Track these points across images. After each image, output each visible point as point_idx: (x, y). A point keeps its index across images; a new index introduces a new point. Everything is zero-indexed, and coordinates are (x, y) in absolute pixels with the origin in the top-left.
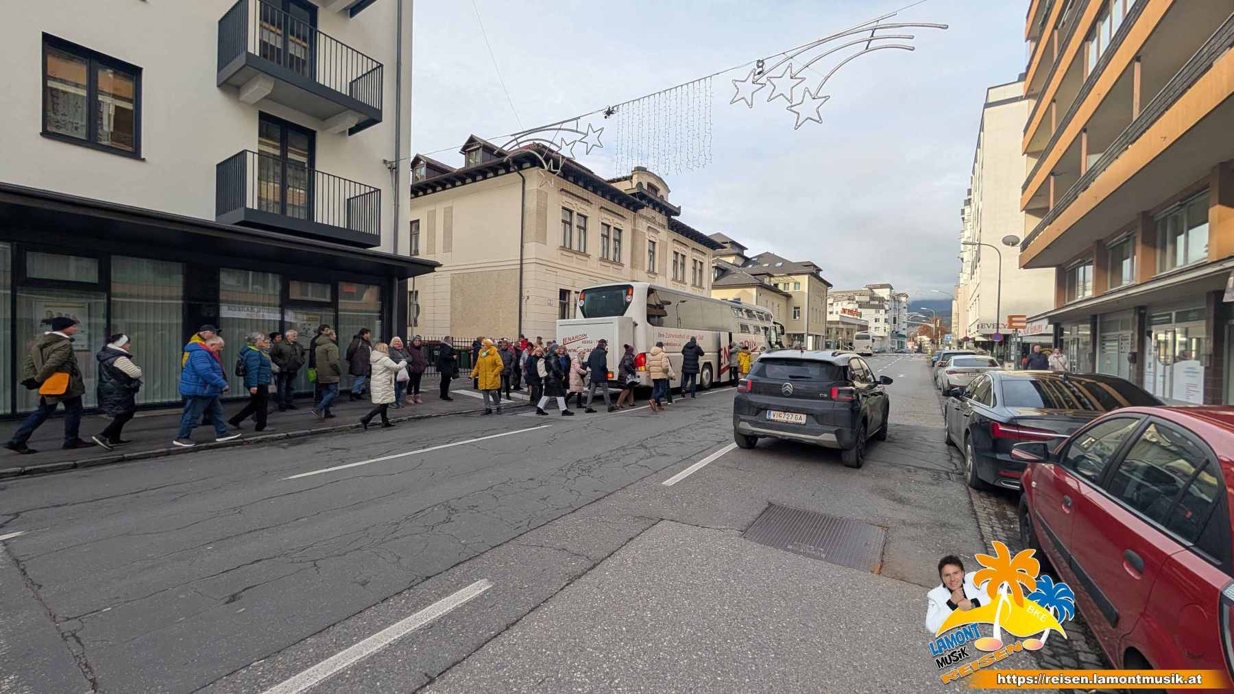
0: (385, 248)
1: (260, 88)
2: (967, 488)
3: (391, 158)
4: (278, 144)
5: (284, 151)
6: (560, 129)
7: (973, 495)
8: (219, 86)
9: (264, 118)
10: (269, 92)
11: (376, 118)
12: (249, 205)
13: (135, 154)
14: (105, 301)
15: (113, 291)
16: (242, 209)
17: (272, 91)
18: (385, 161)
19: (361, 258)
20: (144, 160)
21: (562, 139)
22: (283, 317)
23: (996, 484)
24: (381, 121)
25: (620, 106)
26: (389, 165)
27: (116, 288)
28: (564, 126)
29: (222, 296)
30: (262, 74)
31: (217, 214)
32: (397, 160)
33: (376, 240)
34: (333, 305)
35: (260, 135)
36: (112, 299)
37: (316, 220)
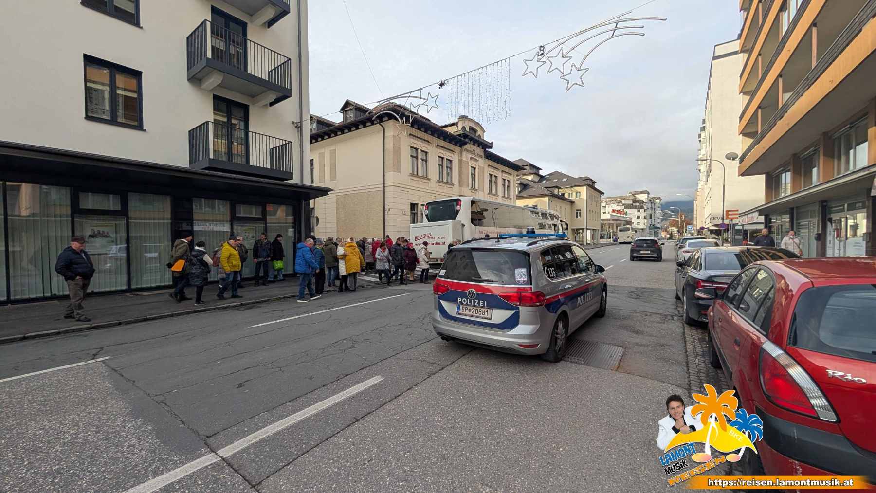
0: (295, 180)
1: (214, 80)
2: (683, 325)
3: (297, 120)
4: (226, 115)
5: (229, 119)
6: (409, 97)
7: (686, 328)
8: (188, 80)
9: (216, 98)
10: (220, 82)
11: (288, 95)
12: (210, 157)
13: (140, 127)
14: (126, 222)
15: (130, 216)
16: (207, 159)
17: (222, 81)
18: (293, 122)
19: (281, 187)
20: (145, 130)
21: (411, 104)
22: (232, 228)
23: (700, 320)
24: (290, 97)
25: (449, 80)
26: (296, 125)
27: (131, 214)
28: (412, 94)
29: (195, 216)
30: (215, 71)
31: (190, 163)
32: (301, 122)
33: (290, 176)
34: (264, 219)
35: (214, 110)
36: (130, 221)
37: (251, 164)
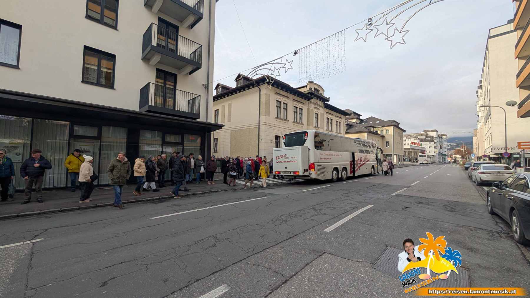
0: (202, 119)
1: (156, 59)
2: (516, 244)
3: (205, 83)
4: (163, 82)
5: (165, 84)
6: (274, 63)
7: (522, 249)
8: (142, 59)
9: (158, 70)
10: (159, 60)
11: (199, 67)
12: (150, 104)
13: (112, 87)
14: (99, 144)
15: (102, 140)
16: (147, 106)
18: (203, 85)
19: (193, 124)
20: (115, 89)
21: (275, 67)
22: (162, 149)
24: (201, 68)
25: (301, 50)
26: (205, 86)
29: (141, 141)
30: (157, 53)
31: (139, 109)
32: (208, 84)
33: (198, 116)
34: (182, 143)
35: (157, 77)
36: (102, 143)
37: (176, 109)
